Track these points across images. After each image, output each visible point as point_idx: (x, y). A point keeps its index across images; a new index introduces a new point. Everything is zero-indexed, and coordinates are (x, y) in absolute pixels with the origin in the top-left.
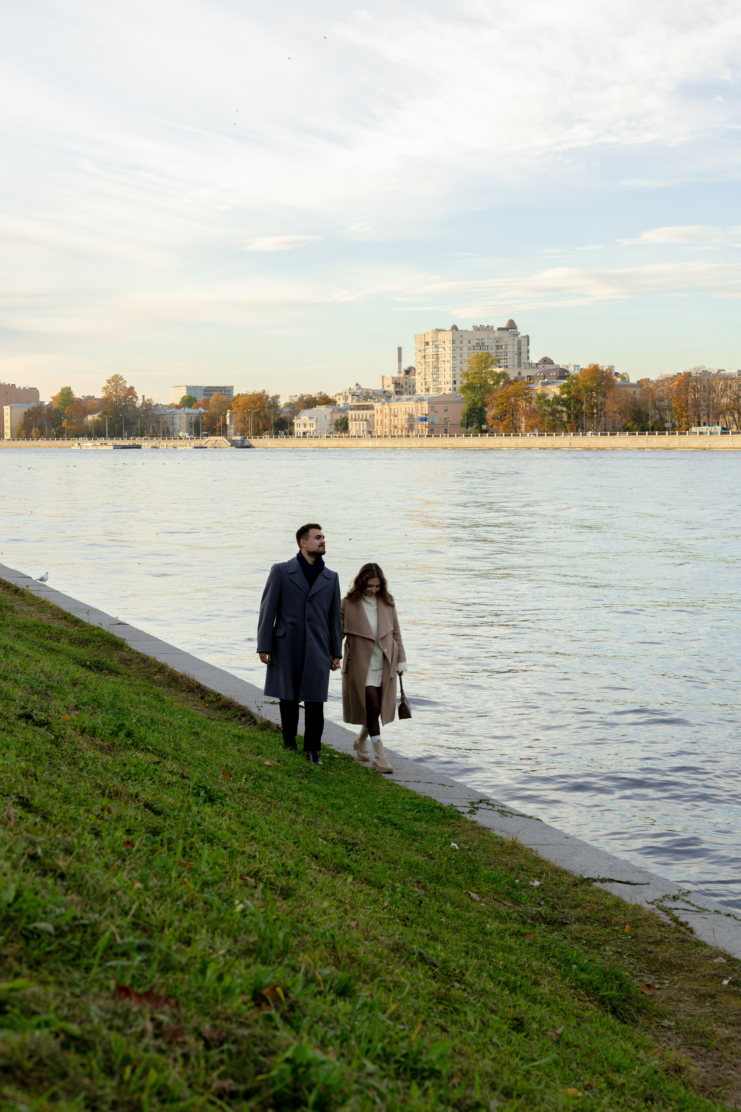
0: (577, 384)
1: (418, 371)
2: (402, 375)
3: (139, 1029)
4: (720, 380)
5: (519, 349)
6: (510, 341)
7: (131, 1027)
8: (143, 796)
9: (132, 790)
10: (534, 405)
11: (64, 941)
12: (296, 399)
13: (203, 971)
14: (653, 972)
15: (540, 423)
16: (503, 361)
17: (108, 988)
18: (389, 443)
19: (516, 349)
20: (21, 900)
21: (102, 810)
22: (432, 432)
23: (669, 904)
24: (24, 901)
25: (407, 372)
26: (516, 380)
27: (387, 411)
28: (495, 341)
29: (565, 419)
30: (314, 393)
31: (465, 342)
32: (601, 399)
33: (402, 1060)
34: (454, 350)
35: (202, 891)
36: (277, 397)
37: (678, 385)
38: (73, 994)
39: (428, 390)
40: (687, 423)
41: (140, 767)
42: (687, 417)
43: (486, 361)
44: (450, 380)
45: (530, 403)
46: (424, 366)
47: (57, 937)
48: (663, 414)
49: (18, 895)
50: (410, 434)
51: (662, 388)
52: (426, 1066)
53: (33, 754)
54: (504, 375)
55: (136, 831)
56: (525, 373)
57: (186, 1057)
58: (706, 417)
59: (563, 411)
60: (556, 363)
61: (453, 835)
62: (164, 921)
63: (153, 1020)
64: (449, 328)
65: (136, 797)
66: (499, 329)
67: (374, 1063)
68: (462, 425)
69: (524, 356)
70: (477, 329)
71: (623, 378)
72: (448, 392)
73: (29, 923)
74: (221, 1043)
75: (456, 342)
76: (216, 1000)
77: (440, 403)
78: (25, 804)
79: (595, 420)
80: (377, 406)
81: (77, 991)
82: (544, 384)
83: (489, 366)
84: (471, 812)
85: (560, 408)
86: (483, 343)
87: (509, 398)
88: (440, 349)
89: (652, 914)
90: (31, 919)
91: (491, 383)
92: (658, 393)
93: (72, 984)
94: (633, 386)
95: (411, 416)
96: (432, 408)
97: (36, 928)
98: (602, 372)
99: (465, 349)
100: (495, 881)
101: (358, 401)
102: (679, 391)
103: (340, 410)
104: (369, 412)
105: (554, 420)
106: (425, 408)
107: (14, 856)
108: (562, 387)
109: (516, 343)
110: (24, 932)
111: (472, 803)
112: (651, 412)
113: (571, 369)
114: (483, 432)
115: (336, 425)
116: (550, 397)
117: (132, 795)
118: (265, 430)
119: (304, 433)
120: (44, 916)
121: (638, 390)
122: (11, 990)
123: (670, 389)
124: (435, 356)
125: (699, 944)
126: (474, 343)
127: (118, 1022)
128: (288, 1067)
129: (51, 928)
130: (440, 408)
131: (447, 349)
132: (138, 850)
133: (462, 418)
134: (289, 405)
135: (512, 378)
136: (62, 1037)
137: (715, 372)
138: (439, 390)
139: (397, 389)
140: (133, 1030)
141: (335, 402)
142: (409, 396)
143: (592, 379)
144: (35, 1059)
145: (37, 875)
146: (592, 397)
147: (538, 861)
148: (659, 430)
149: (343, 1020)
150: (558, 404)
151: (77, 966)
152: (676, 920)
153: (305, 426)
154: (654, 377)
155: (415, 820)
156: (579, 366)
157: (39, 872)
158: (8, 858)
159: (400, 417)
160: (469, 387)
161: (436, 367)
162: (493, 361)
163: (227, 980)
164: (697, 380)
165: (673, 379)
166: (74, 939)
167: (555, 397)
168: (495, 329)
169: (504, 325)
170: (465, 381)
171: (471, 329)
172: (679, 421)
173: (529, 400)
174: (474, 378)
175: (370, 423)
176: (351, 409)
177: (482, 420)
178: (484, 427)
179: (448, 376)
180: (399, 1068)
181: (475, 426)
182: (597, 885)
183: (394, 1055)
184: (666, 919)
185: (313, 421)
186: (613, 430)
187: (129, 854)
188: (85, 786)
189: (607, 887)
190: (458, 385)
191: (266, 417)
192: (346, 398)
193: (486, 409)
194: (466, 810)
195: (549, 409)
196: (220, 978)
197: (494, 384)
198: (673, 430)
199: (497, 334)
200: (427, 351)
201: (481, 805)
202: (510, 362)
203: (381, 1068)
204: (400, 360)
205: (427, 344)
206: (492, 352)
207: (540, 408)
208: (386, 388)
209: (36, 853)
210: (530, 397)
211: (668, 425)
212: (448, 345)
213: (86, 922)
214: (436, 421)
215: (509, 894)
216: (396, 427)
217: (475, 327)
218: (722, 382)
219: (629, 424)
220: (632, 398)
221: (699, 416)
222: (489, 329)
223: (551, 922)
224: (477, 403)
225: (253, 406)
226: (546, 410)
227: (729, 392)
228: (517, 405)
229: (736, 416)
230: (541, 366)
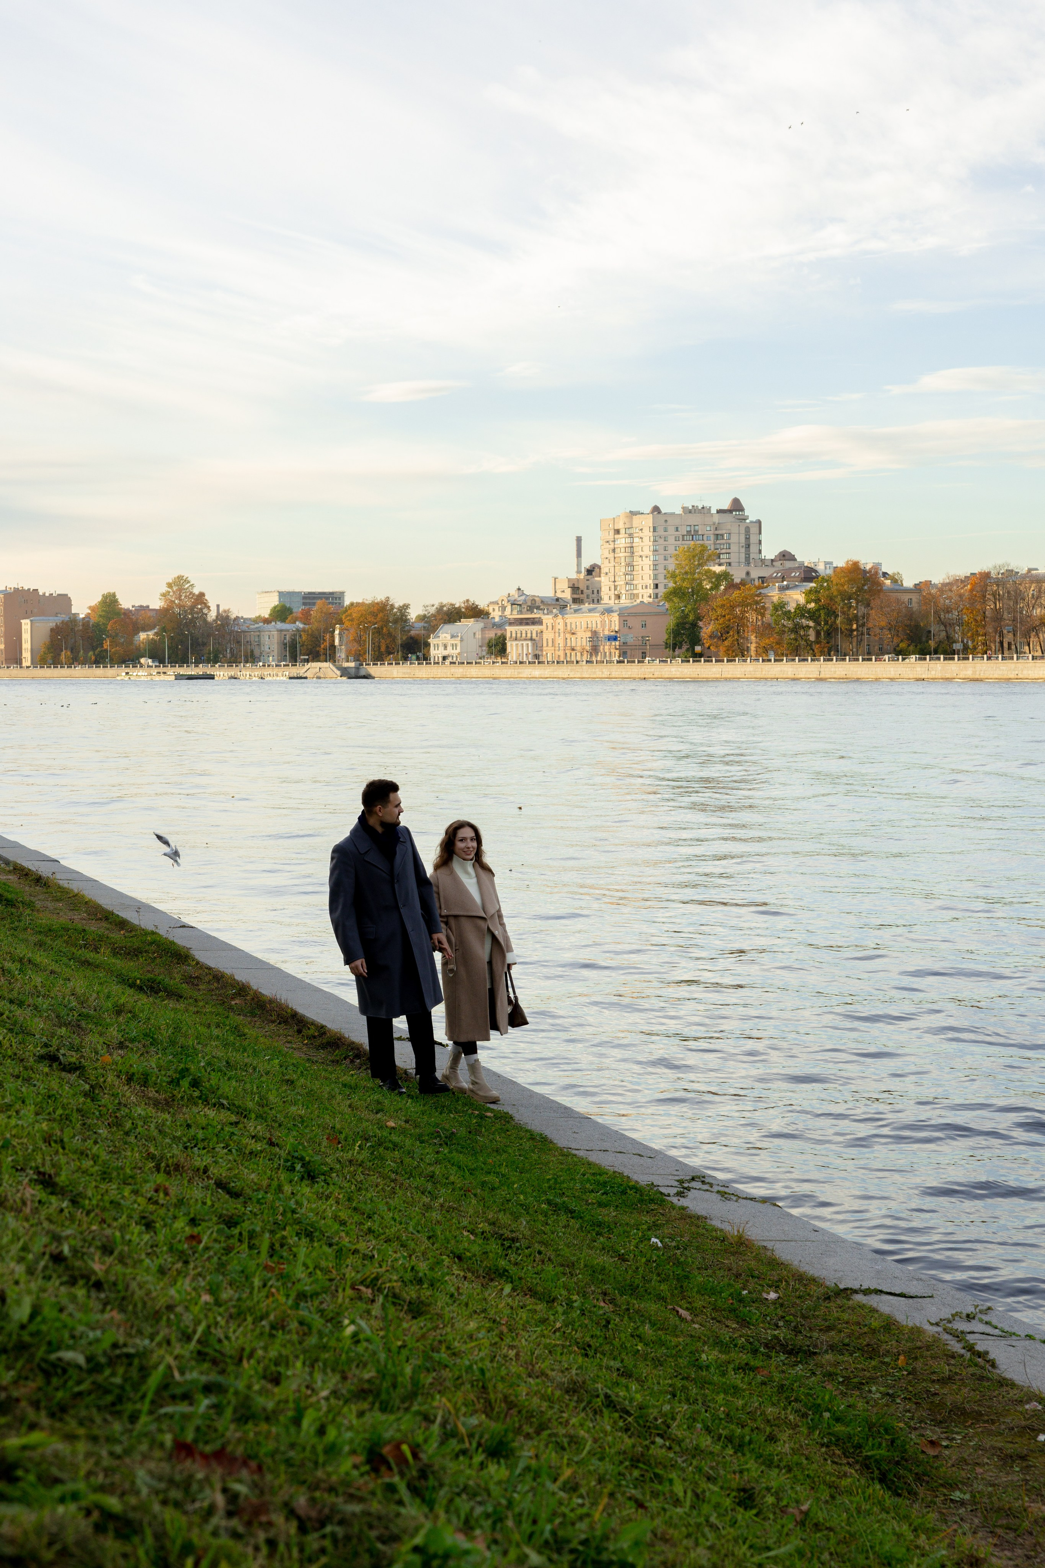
0: (828, 588)
1: (604, 570)
2: (582, 576)
3: (206, 1504)
4: (1032, 582)
5: (747, 539)
6: (735, 529)
7: (193, 1501)
8: (214, 1171)
9: (198, 1163)
10: (768, 618)
11: (100, 1378)
12: (432, 610)
13: (297, 1421)
14: (939, 1423)
15: (777, 643)
16: (725, 556)
17: (162, 1445)
18: (564, 671)
19: (743, 540)
20: (39, 1319)
21: (156, 1191)
22: (626, 655)
23: (961, 1326)
24: (44, 1321)
25: (590, 572)
26: (743, 583)
27: (561, 626)
28: (712, 528)
29: (812, 638)
30: (458, 601)
31: (671, 530)
32: (862, 610)
33: (581, 1548)
34: (655, 541)
35: (296, 1306)
36: (406, 606)
37: (972, 590)
38: (111, 1454)
39: (618, 597)
40: (984, 644)
41: (210, 1129)
42: (985, 635)
43: (700, 556)
44: (651, 582)
45: (763, 615)
46: (612, 563)
47: (90, 1371)
48: (951, 631)
49: (35, 1312)
50: (594, 659)
51: (950, 594)
52: (614, 1558)
53: (60, 1111)
54: (725, 575)
55: (203, 1220)
56: (755, 574)
57: (272, 1543)
58: (1011, 635)
59: (809, 627)
60: (798, 558)
61: (655, 1226)
62: (243, 1349)
63: (225, 1490)
64: (648, 510)
65: (205, 1171)
66: (719, 511)
67: (540, 1553)
68: (667, 646)
69: (753, 549)
70: (688, 511)
71: (894, 581)
72: (646, 600)
73: (50, 1352)
74: (323, 1525)
75: (658, 529)
76: (316, 1463)
77: (635, 615)
78: (46, 1182)
79: (854, 640)
80: (547, 619)
81: (118, 1449)
82: (782, 589)
83: (705, 563)
84: (680, 1194)
85: (804, 622)
86: (696, 532)
87: (733, 608)
88: (636, 540)
89: (936, 1340)
90: (52, 1347)
91: (708, 587)
92: (944, 601)
93: (110, 1440)
94: (907, 591)
95: (595, 633)
96: (624, 622)
97: (60, 1359)
98: (865, 571)
99: (671, 540)
100: (713, 1292)
101: (520, 612)
102: (972, 600)
103: (495, 625)
104: (535, 628)
105: (796, 640)
106: (614, 622)
107: (30, 1256)
108: (807, 593)
109: (743, 531)
110: (44, 1365)
111: (681, 1182)
112: (934, 629)
113: (821, 568)
114: (697, 656)
115: (490, 646)
116: (792, 607)
117: (198, 1169)
118: (390, 653)
119: (444, 658)
120: (71, 1342)
121: (915, 598)
122: (24, 1448)
123: (961, 596)
124: (628, 550)
125: (1004, 1383)
126: (683, 530)
127: (175, 1494)
128: (416, 1559)
129: (81, 1360)
130: (635, 622)
131: (646, 539)
132: (207, 1248)
133: (667, 637)
134: (422, 618)
135: (737, 580)
136: (96, 1515)
137: (1025, 571)
138: (634, 596)
139: (575, 596)
140: (197, 1505)
141: (488, 614)
142: (592, 606)
143: (849, 581)
144: (57, 1547)
145: (62, 1284)
146: (851, 607)
147: (774, 1263)
148: (945, 653)
149: (496, 1490)
150: (803, 616)
151: (118, 1414)
152: (970, 1348)
153: (445, 647)
154: (938, 578)
155: (600, 1205)
156: (831, 563)
157: (65, 1279)
158: (21, 1260)
159: (580, 634)
160: (677, 593)
161: (630, 565)
162: (710, 556)
163: (332, 1433)
164: (998, 582)
165: (964, 581)
166: (113, 1374)
167: (798, 608)
168: (714, 511)
169: (726, 506)
170: (671, 585)
171: (679, 511)
172: (973, 641)
173: (761, 612)
174: (683, 580)
175: (536, 643)
176: (511, 624)
177: (695, 640)
178: (698, 649)
179: (646, 577)
180: (576, 1560)
181: (685, 647)
182: (859, 1298)
183: (568, 1541)
184: (956, 1347)
185: (457, 641)
186: (880, 653)
187: (194, 1253)
188: (132, 1155)
189: (873, 1301)
190: (661, 590)
191: (390, 634)
192: (504, 608)
193: (701, 624)
194: (673, 1191)
195: (789, 624)
196: (321, 1431)
197: (711, 589)
198: (966, 653)
199: (716, 519)
200: (617, 542)
201: (694, 1184)
202: (734, 558)
203: (550, 1560)
204: (578, 555)
205: (617, 532)
206: (710, 543)
207: (776, 622)
208: (559, 595)
209: (62, 1252)
210: (763, 607)
211: (958, 646)
212: (648, 534)
213: (132, 1351)
214: (630, 640)
215: (732, 1310)
216: (573, 650)
217: (684, 509)
218: (1033, 586)
219: (903, 645)
220: (906, 607)
221: (1001, 635)
222: (705, 511)
223: (792, 1351)
224: (687, 616)
225: (372, 619)
226: (784, 625)
227: (1043, 599)
228: (743, 617)
230: (777, 564)
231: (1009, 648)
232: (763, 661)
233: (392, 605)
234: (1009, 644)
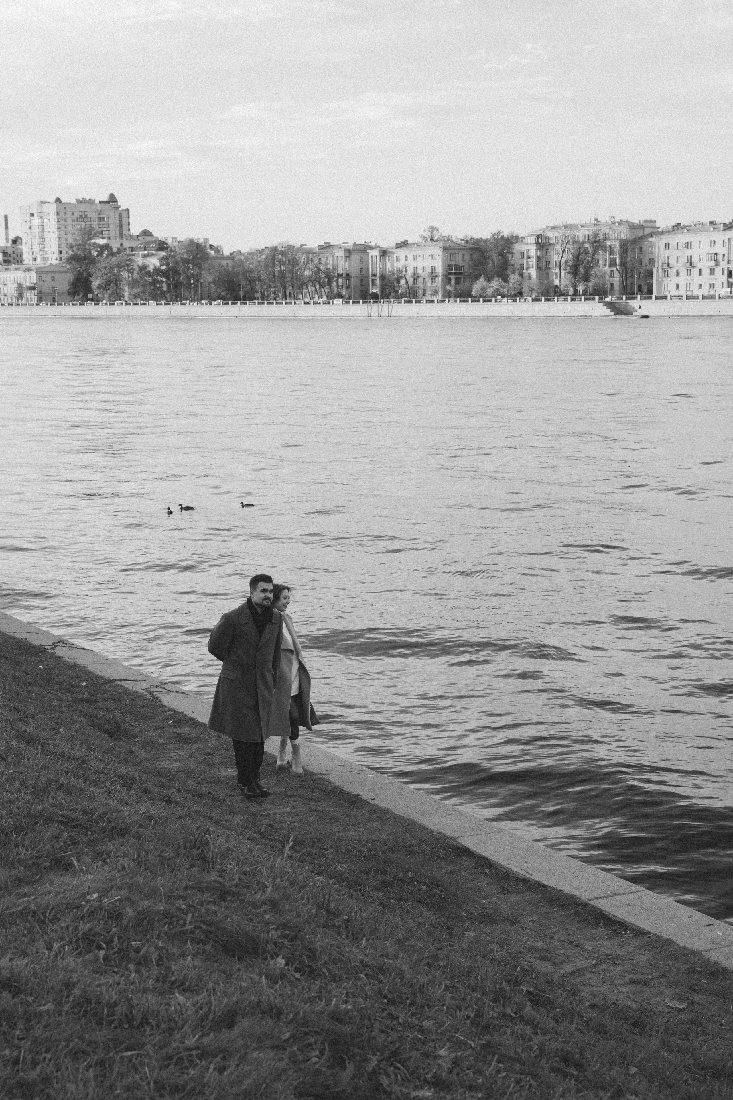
0: (174, 256)
1: (24, 241)
2: (10, 244)
4: (303, 253)
5: (121, 221)
6: (111, 213)
10: (135, 275)
14: (137, 721)
15: (142, 292)
16: (106, 233)
19: (117, 222)
22: (42, 298)
23: (152, 690)
25: (15, 242)
26: (119, 251)
28: (97, 213)
29: (165, 289)
31: (69, 214)
32: (197, 271)
34: (58, 221)
37: (266, 259)
39: (35, 259)
40: (274, 293)
42: (275, 287)
43: (89, 234)
44: (56, 250)
45: (132, 273)
46: (30, 237)
48: (253, 284)
50: (20, 302)
51: (251, 260)
54: (106, 247)
56: (127, 244)
58: (291, 288)
59: (162, 282)
60: (155, 235)
61: (41, 662)
64: (52, 200)
66: (101, 202)
68: (69, 293)
69: (125, 228)
70: (80, 202)
71: (217, 250)
72: (55, 262)
75: (60, 214)
77: (47, 272)
79: (192, 290)
82: (145, 256)
83: (92, 238)
84: (52, 648)
85: (159, 278)
86: (86, 216)
87: (112, 268)
88: (45, 221)
89: (142, 694)
91: (95, 254)
92: (248, 265)
94: (226, 258)
95: (20, 285)
96: (40, 278)
98: (198, 244)
99: (69, 221)
100: (61, 683)
102: (266, 264)
105: (154, 290)
106: (32, 278)
108: (163, 258)
109: (117, 216)
111: (54, 643)
112: (243, 283)
113: (169, 241)
114: (89, 301)
116: (151, 268)
121: (230, 262)
123: (259, 262)
124: (40, 227)
125: (163, 706)
126: (77, 215)
130: (47, 278)
131: (52, 220)
133: (68, 288)
135: (115, 250)
137: (299, 246)
138: (45, 259)
139: (5, 258)
142: (17, 266)
143: (187, 252)
146: (189, 268)
147: (88, 672)
148: (250, 299)
150: (158, 274)
152: (153, 696)
154: (245, 249)
155: (19, 654)
156: (176, 238)
159: (9, 285)
160: (74, 259)
161: (42, 237)
162: (95, 234)
164: (283, 253)
165: (260, 252)
167: (155, 269)
168: (97, 202)
169: (105, 198)
170: (70, 252)
171: (74, 202)
172: (268, 291)
173: (131, 272)
174: (78, 250)
177: (88, 289)
178: (90, 296)
179: (53, 246)
181: (81, 294)
182: (118, 683)
184: (149, 696)
186: (211, 299)
190: (64, 256)
193: (91, 279)
194: (50, 647)
195: (150, 280)
197: (97, 256)
198: (264, 298)
199: (99, 207)
200: (33, 222)
201: (59, 644)
202: (112, 234)
204: (6, 228)
205: (32, 215)
206: (95, 224)
207: (142, 278)
210: (132, 268)
211: (258, 295)
212: (53, 217)
214: (45, 289)
215: (68, 689)
216: (5, 296)
217: (77, 200)
218: (304, 256)
219: (223, 294)
220: (225, 269)
221: (285, 287)
222: (91, 202)
223: (89, 702)
224: (81, 274)
226: (146, 281)
227: (310, 265)
228: (119, 275)
229: (318, 287)
230: (141, 238)
231: (290, 296)
232: (134, 304)
234: (290, 293)
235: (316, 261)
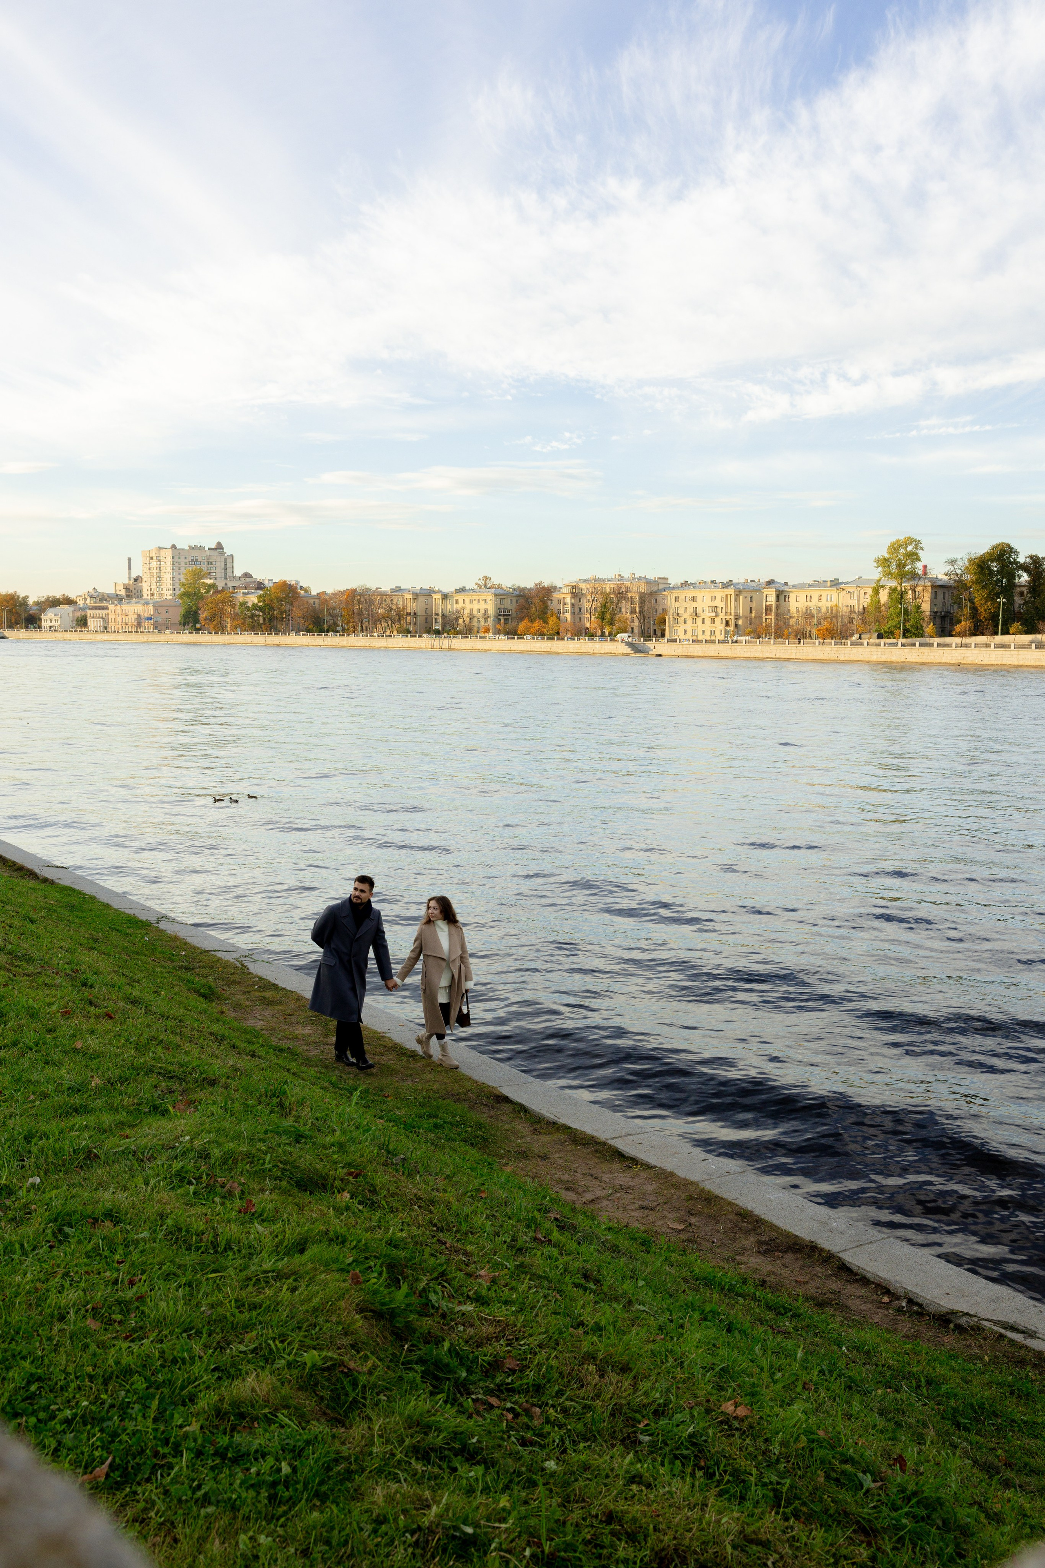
0: (270, 595)
1: (144, 579)
2: (131, 582)
4: (378, 595)
5: (226, 565)
6: (218, 559)
10: (237, 610)
12: (43, 599)
14: (228, 986)
15: (243, 624)
16: (213, 574)
18: (121, 637)
19: (223, 565)
22: (159, 627)
23: (242, 959)
25: (136, 580)
26: (224, 590)
27: (119, 611)
28: (206, 558)
29: (261, 621)
30: (58, 595)
31: (182, 558)
32: (288, 607)
34: (173, 564)
36: (27, 597)
37: (346, 598)
39: (152, 595)
40: (353, 627)
42: (353, 623)
43: (199, 574)
44: (171, 587)
45: (234, 608)
46: (149, 576)
48: (335, 620)
50: (139, 630)
51: (335, 600)
54: (213, 586)
56: (230, 585)
58: (367, 623)
59: (259, 616)
60: (254, 576)
61: (146, 934)
64: (169, 546)
66: (210, 549)
68: (180, 624)
69: (229, 571)
70: (192, 548)
71: (306, 590)
72: (169, 597)
75: (175, 558)
77: (162, 606)
79: (284, 623)
80: (111, 607)
82: (245, 594)
83: (201, 579)
84: (157, 922)
85: (257, 613)
86: (197, 560)
87: (217, 604)
88: (162, 563)
89: (232, 963)
91: (204, 591)
92: (332, 604)
94: (314, 597)
95: (139, 616)
96: (156, 610)
98: (290, 585)
99: (183, 564)
100: (164, 953)
101: (95, 602)
102: (347, 603)
103: (80, 609)
104: (104, 612)
105: (252, 622)
106: (150, 609)
108: (260, 596)
109: (223, 560)
111: (158, 918)
112: (327, 618)
113: (266, 583)
114: (197, 630)
115: (77, 621)
118: (18, 624)
119: (50, 627)
121: (317, 601)
123: (341, 601)
124: (158, 569)
125: (250, 973)
126: (189, 559)
130: (163, 610)
131: (168, 563)
133: (180, 619)
134: (37, 603)
135: (220, 588)
137: (374, 589)
138: (161, 595)
139: (128, 594)
141: (76, 603)
142: (137, 600)
143: (281, 591)
146: (282, 605)
147: (186, 944)
148: (333, 631)
150: (256, 609)
152: (242, 965)
153: (51, 621)
154: (330, 590)
156: (272, 580)
159: (130, 616)
160: (185, 594)
161: (159, 577)
162: (204, 575)
164: (361, 595)
165: (342, 593)
167: (254, 605)
168: (206, 549)
169: (213, 546)
170: (183, 590)
171: (187, 548)
172: (348, 625)
173: (233, 606)
174: (189, 587)
175: (105, 620)
176: (90, 609)
177: (196, 621)
178: (198, 626)
179: (168, 584)
181: (191, 625)
182: (212, 953)
184: (238, 965)
185: (58, 618)
186: (300, 630)
189: (217, 954)
190: (177, 592)
191: (17, 613)
192: (85, 599)
193: (199, 612)
195: (249, 613)
197: (205, 593)
198: (344, 631)
199: (208, 553)
200: (152, 564)
201: (163, 919)
202: (218, 575)
204: (130, 568)
205: (152, 558)
206: (204, 568)
207: (242, 613)
208: (118, 593)
210: (234, 604)
211: (339, 628)
212: (169, 560)
214: (160, 619)
215: (170, 958)
216: (127, 625)
217: (190, 547)
218: (379, 598)
219: (310, 627)
220: (312, 607)
221: (362, 622)
222: (201, 548)
223: (187, 969)
224: (192, 607)
225: (5, 603)
226: (246, 614)
227: (384, 605)
228: (223, 609)
229: (390, 623)
230: (242, 579)
231: (367, 630)
232: (235, 634)
233: (18, 597)
234: (366, 627)
235: (388, 602)
